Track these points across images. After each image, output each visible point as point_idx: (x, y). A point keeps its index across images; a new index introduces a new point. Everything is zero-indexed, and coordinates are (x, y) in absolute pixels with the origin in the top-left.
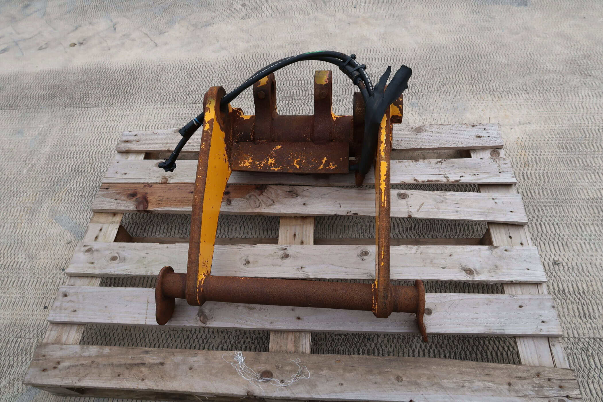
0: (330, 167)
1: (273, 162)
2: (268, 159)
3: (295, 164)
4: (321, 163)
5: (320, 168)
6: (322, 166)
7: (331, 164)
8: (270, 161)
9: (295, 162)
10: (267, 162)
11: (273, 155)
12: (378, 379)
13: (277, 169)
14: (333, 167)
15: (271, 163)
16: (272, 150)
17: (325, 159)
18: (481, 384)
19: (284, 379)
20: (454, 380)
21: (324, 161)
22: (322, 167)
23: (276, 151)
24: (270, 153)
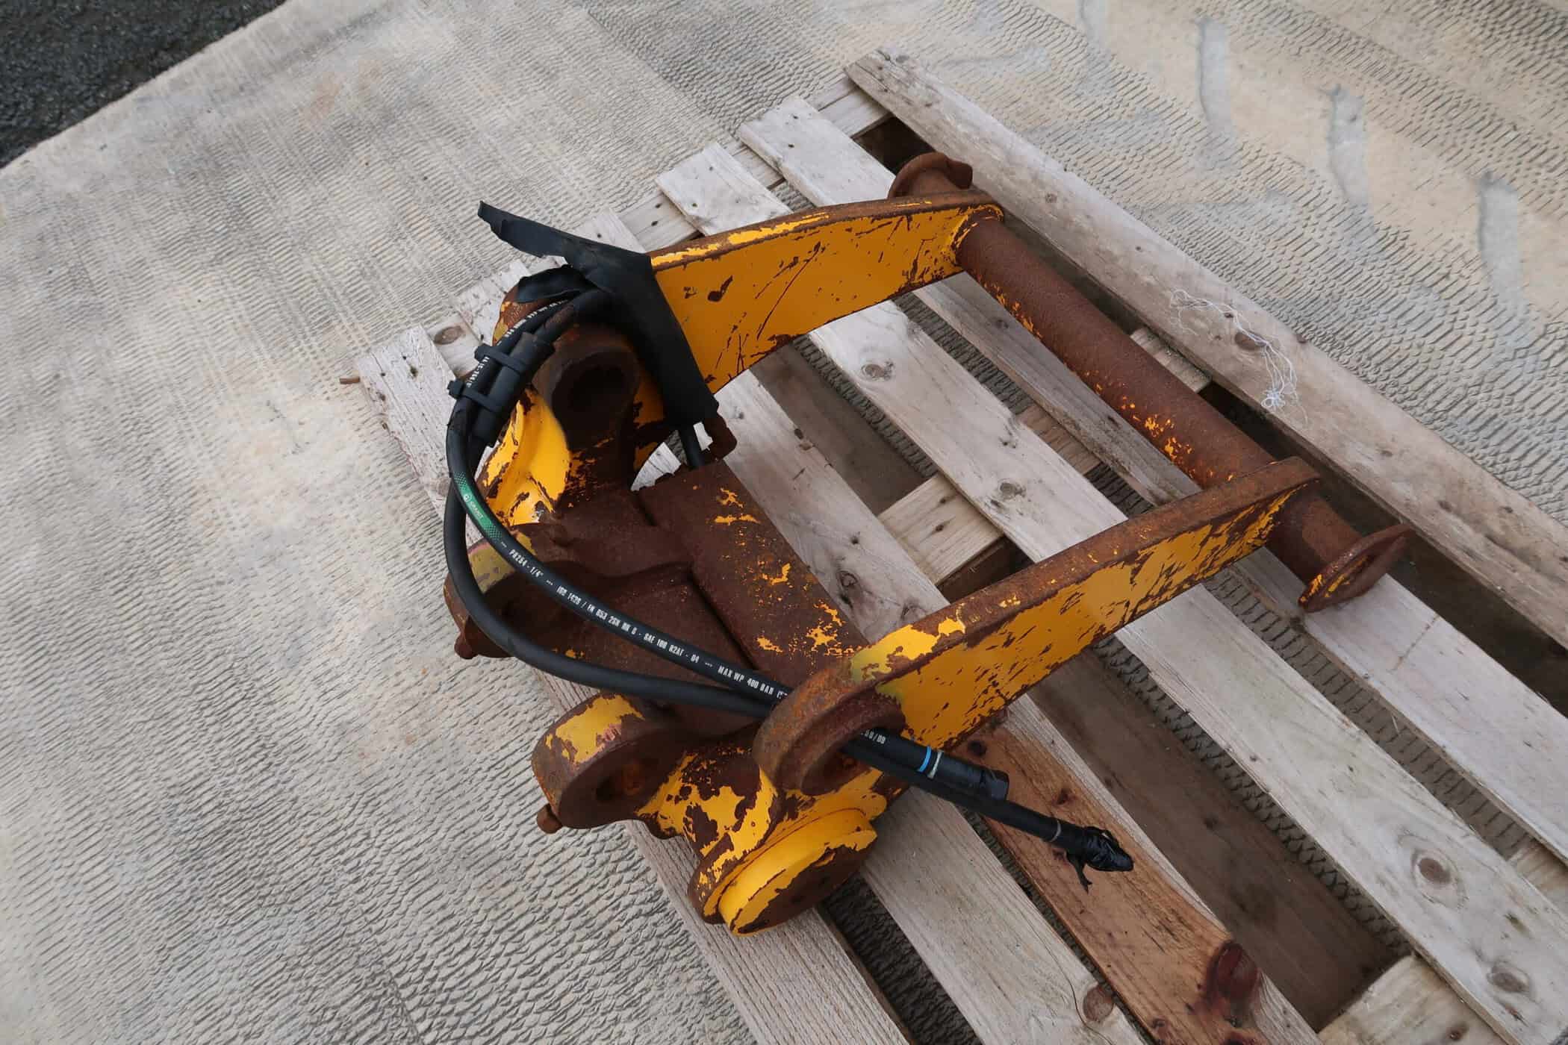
0: (733, 500)
1: (818, 631)
2: (822, 648)
3: (784, 579)
4: (737, 524)
5: (752, 519)
6: (743, 518)
7: (725, 502)
8: (821, 639)
9: (776, 581)
10: (831, 644)
11: (800, 644)
12: (1078, 218)
13: (828, 611)
14: (730, 494)
15: (827, 633)
16: (784, 656)
17: (720, 519)
18: (959, 126)
19: (1223, 317)
20: (984, 151)
21: (729, 519)
22: (748, 518)
23: (782, 642)
24: (799, 655)
